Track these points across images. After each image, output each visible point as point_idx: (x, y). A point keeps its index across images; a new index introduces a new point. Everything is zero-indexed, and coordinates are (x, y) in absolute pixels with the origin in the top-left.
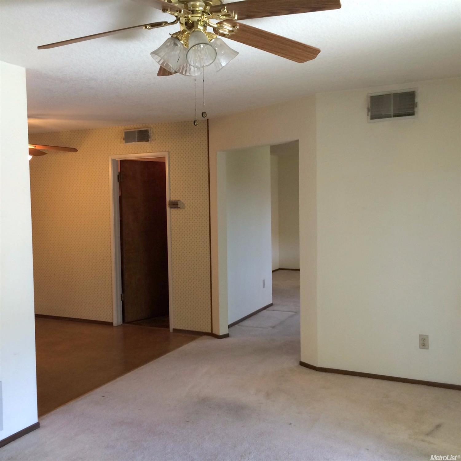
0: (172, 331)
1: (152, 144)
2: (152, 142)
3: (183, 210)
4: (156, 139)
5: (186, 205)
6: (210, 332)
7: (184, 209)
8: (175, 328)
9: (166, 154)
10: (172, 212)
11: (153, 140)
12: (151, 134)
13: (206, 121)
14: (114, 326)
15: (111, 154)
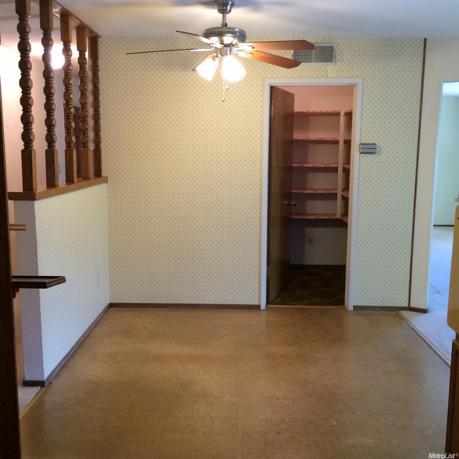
0: (352, 309)
1: (336, 66)
2: (338, 63)
3: (379, 156)
4: (343, 61)
5: (383, 150)
6: (407, 305)
7: (380, 154)
8: (356, 305)
9: (359, 81)
10: (361, 158)
11: (338, 61)
12: (337, 52)
13: (423, 41)
14: (262, 310)
15: (268, 77)
